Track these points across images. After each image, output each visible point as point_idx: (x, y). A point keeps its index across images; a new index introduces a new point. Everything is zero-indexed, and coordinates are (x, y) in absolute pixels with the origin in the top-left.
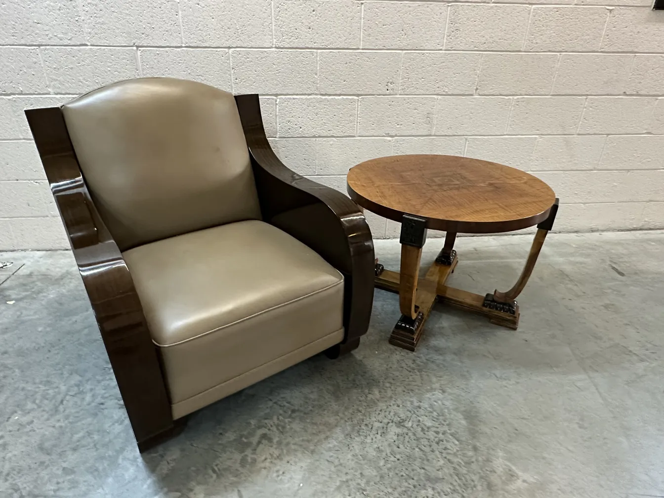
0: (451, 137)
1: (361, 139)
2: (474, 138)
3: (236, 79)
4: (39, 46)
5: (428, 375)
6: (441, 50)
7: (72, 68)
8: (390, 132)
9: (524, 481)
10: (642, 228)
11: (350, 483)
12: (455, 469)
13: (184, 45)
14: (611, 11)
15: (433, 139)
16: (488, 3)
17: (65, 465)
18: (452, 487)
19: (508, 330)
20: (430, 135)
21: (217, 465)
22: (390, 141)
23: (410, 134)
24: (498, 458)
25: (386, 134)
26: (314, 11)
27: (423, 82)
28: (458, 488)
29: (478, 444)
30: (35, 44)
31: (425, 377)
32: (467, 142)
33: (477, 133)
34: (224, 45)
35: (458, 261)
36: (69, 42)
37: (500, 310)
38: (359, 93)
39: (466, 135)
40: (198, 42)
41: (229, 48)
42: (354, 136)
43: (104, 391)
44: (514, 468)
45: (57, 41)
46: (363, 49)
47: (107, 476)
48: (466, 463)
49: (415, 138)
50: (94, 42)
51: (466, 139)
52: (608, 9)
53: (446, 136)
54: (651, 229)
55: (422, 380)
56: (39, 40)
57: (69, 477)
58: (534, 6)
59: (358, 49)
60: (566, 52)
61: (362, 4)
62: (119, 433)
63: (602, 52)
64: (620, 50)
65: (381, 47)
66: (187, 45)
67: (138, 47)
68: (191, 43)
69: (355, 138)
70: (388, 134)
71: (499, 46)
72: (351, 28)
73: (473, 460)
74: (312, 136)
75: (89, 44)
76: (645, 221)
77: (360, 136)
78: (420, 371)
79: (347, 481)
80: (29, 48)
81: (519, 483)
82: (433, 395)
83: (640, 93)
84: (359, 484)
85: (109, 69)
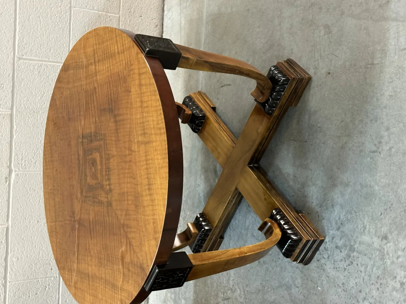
0: (16, 84)
1: (12, 218)
2: (19, 47)
5: (360, 243)
8: (4, 176)
15: (17, 110)
19: (309, 89)
20: (11, 115)
22: (17, 175)
23: (8, 146)
25: (6, 181)
31: (362, 248)
32: (24, 57)
33: (11, 43)
35: (200, 93)
37: (280, 95)
39: (14, 60)
42: (7, 229)
49: (15, 137)
51: (20, 59)
53: (13, 91)
55: (365, 255)
69: (10, 226)
70: (6, 178)
74: (3, 289)
77: (8, 220)
78: (352, 249)
82: (388, 254)
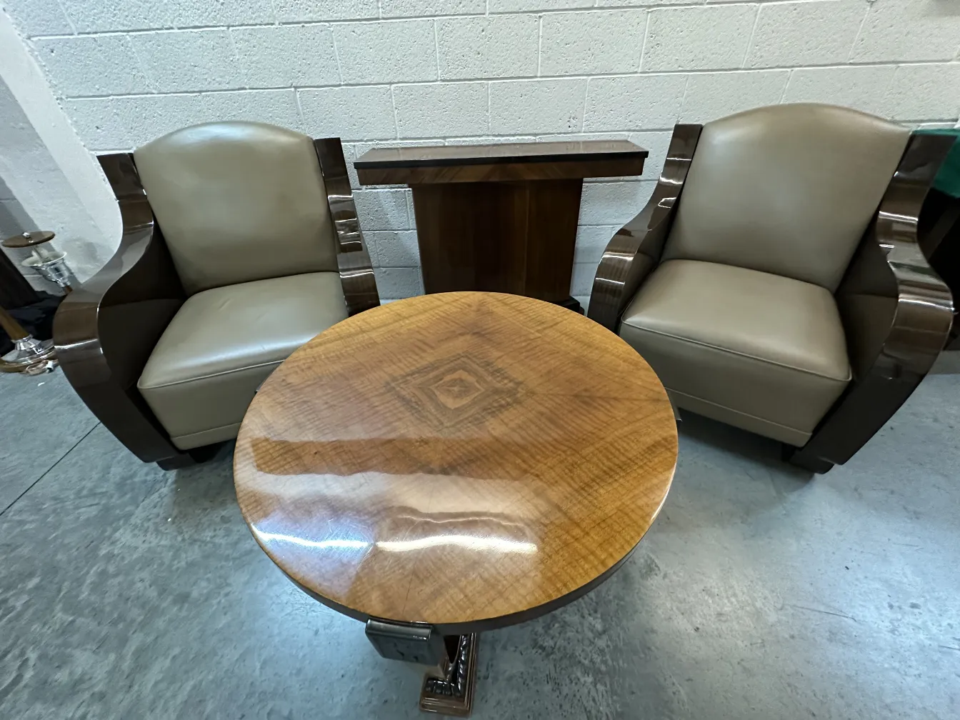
3: (401, 121)
4: (200, 92)
6: (636, 72)
13: (342, 83)
16: (701, 4)
26: (483, 31)
27: (612, 115)
30: (196, 90)
34: (385, 81)
36: (227, 86)
38: (536, 132)
40: (357, 79)
41: (391, 83)
45: (216, 86)
46: (541, 77)
50: (252, 84)
56: (199, 86)
58: (764, 5)
59: (536, 77)
60: (800, 66)
61: (540, 17)
63: (851, 64)
65: (563, 73)
66: (346, 82)
67: (296, 88)
68: (350, 80)
71: (711, 63)
72: (528, 50)
75: (247, 87)
80: (191, 95)
85: (270, 115)
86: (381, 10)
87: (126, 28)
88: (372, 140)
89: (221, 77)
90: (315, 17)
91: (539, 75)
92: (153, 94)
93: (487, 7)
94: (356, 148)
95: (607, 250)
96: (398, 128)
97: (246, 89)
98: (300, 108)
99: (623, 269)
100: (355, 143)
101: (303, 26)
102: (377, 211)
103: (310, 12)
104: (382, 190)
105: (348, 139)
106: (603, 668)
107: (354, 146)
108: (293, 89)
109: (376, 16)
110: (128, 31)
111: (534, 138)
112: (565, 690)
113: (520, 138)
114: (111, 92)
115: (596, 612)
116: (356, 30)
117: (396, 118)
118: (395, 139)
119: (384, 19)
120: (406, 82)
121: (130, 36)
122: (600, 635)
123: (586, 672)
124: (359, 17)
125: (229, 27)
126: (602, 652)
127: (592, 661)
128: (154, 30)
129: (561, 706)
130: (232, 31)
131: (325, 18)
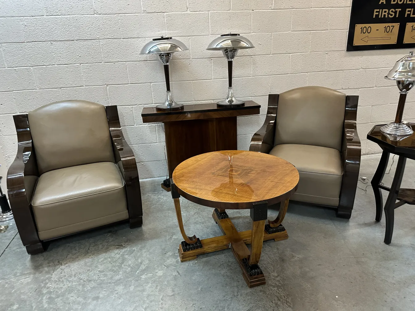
3: (155, 97)
4: (61, 88)
6: (250, 76)
7: (75, 97)
9: (298, 258)
10: (368, 153)
11: (224, 264)
12: (269, 256)
13: (129, 83)
14: (327, 53)
16: (270, 54)
17: (99, 270)
18: (267, 262)
21: (166, 264)
24: (287, 251)
26: (190, 64)
27: (244, 91)
28: (270, 262)
29: (279, 247)
30: (58, 87)
34: (149, 82)
36: (75, 85)
38: (214, 99)
40: (136, 81)
41: (151, 83)
43: (107, 244)
44: (294, 254)
45: (69, 85)
46: (213, 79)
47: (119, 272)
48: (273, 254)
50: (87, 84)
52: (326, 53)
54: (373, 154)
56: (61, 86)
57: (103, 273)
58: (291, 54)
59: (212, 79)
60: (310, 72)
61: (211, 60)
62: (119, 257)
63: (327, 71)
64: (335, 70)
65: (222, 78)
66: (131, 83)
67: (107, 85)
68: (133, 82)
71: (277, 72)
72: (208, 70)
73: (277, 252)
75: (84, 85)
76: (369, 150)
79: (223, 264)
80: (56, 89)
81: (296, 258)
83: (350, 88)
84: (228, 264)
85: (93, 96)
86: (148, 58)
87: (31, 65)
88: (141, 105)
89: (73, 82)
90: (120, 60)
91: (213, 78)
92: (37, 89)
93: (191, 57)
94: (133, 108)
95: (252, 141)
96: (153, 99)
97: (83, 86)
98: (108, 93)
99: (259, 147)
100: (133, 106)
101: (114, 63)
102: (141, 135)
103: (118, 59)
104: (144, 125)
105: (129, 104)
106: (280, 285)
107: (132, 107)
108: (106, 86)
109: (146, 60)
110: (33, 66)
111: (213, 101)
112: (268, 293)
113: (207, 101)
114: (15, 90)
115: (274, 271)
116: (137, 64)
117: (153, 96)
118: (152, 104)
119: (149, 61)
120: (158, 82)
121: (33, 68)
122: (277, 277)
123: (274, 287)
124: (139, 60)
125: (81, 64)
126: (279, 281)
127: (275, 284)
128: (45, 65)
129: (267, 297)
130: (82, 65)
131: (124, 60)
